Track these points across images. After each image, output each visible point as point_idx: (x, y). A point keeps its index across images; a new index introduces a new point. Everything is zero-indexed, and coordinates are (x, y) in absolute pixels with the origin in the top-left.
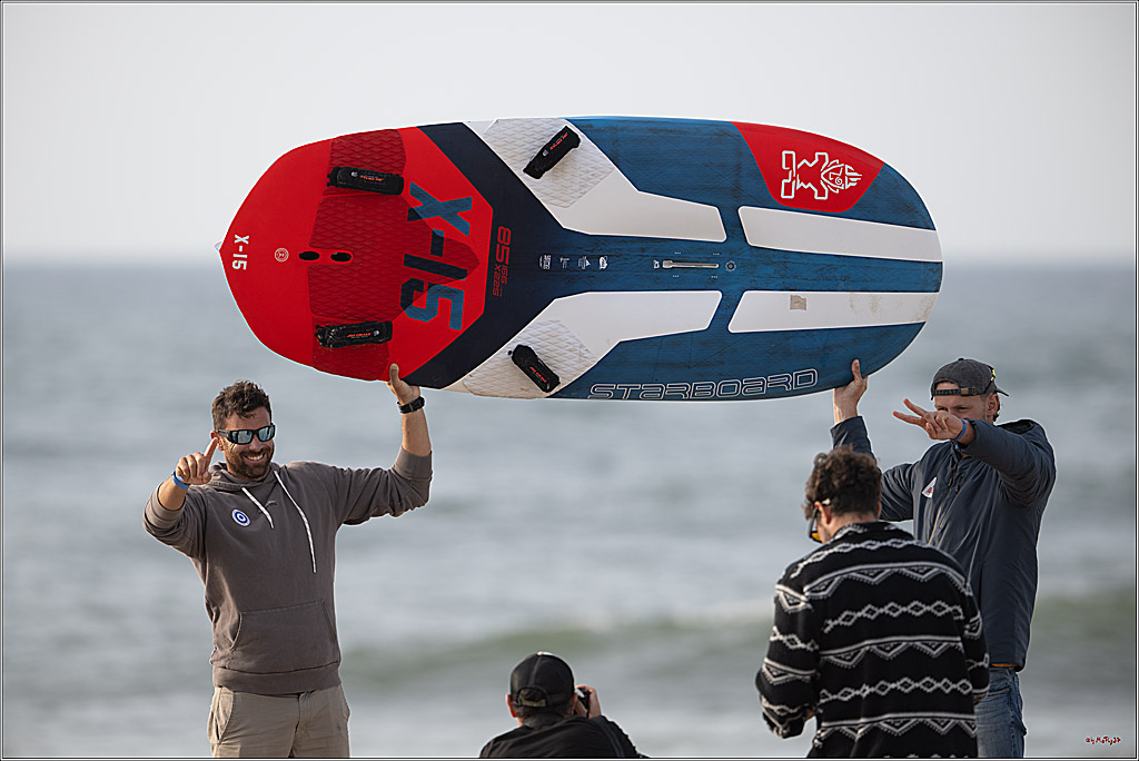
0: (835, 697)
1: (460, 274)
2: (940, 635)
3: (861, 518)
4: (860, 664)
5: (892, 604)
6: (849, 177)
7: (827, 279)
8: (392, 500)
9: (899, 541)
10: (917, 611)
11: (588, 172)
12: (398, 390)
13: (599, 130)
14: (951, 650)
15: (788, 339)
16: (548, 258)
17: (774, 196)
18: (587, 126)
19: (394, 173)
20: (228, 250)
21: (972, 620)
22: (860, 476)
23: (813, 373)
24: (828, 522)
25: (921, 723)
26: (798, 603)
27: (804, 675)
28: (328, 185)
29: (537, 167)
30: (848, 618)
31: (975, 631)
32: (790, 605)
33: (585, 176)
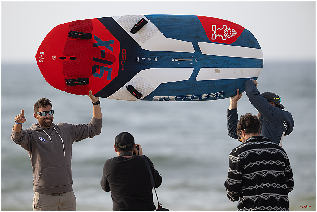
0: (247, 188)
1: (110, 63)
2: (278, 171)
3: (255, 135)
4: (255, 178)
5: (264, 161)
6: (233, 33)
7: (227, 64)
8: (89, 133)
9: (266, 142)
10: (271, 163)
11: (150, 32)
12: (92, 98)
13: (154, 19)
14: (281, 175)
15: (215, 82)
16: (138, 58)
17: (209, 39)
18: (151, 18)
19: (89, 33)
20: (38, 56)
21: (288, 166)
22: (254, 122)
23: (223, 93)
24: (245, 136)
25: (272, 197)
26: (236, 160)
27: (239, 182)
28: (68, 36)
29: (134, 31)
30: (251, 165)
31: (289, 170)
32: (234, 161)
33: (149, 33)
